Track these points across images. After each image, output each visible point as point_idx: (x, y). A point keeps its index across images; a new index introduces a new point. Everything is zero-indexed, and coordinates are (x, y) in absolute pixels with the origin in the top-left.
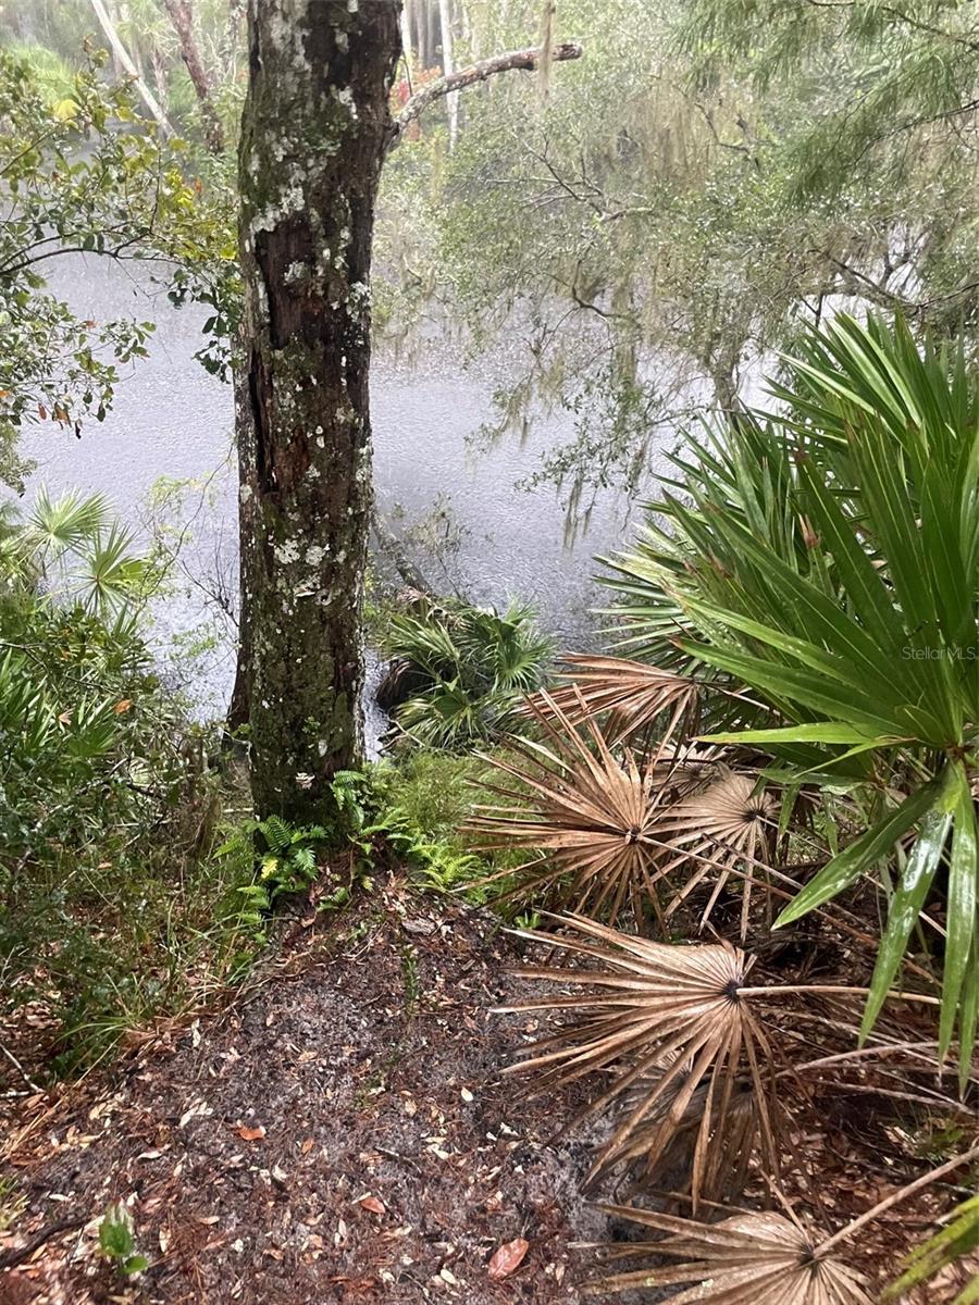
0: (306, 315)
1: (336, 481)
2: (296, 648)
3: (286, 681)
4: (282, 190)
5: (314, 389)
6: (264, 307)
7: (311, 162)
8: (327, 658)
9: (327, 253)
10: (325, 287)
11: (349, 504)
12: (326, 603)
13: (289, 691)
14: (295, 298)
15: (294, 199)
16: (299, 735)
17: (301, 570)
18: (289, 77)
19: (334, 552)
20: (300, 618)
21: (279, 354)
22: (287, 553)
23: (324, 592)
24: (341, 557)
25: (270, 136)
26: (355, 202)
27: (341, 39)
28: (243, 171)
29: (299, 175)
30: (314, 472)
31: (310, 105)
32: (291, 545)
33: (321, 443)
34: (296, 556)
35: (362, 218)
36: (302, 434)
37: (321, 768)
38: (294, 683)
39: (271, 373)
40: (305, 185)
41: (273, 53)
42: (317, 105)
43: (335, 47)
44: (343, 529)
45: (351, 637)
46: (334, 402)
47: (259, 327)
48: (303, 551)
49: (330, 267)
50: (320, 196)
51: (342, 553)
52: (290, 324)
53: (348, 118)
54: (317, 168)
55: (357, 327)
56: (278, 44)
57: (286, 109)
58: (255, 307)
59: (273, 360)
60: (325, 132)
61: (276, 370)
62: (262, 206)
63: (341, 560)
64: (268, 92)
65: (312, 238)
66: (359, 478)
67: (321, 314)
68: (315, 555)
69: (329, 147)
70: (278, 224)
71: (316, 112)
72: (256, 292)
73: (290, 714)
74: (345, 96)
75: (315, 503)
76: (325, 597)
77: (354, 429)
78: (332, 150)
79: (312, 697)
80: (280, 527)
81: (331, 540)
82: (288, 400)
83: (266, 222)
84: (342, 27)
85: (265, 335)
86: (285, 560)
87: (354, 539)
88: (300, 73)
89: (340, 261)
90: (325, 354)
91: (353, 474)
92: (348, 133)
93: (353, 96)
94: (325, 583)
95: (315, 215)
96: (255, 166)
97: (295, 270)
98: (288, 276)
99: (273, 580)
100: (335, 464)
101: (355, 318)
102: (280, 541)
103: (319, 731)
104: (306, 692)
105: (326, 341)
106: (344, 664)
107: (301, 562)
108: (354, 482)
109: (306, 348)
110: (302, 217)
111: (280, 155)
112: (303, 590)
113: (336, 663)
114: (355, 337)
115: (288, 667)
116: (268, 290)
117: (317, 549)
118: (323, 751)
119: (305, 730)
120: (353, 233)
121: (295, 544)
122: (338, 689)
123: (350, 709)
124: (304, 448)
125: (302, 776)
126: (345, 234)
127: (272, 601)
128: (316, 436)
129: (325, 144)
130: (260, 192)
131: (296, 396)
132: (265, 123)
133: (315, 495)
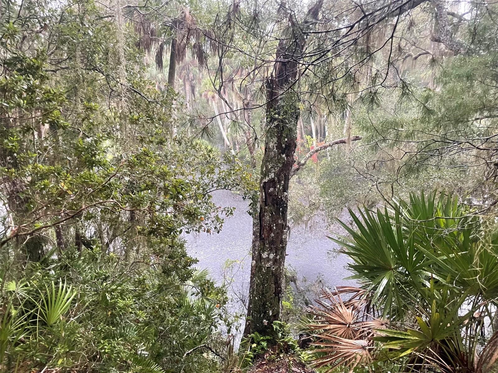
0: (273, 199)
1: (278, 237)
2: (266, 282)
3: (262, 291)
4: (270, 174)
5: (274, 215)
6: (264, 197)
7: (276, 168)
8: (273, 286)
9: (278, 186)
10: (278, 193)
11: (281, 243)
12: (274, 269)
13: (263, 294)
14: (271, 195)
15: (272, 175)
16: (265, 308)
17: (268, 260)
18: (273, 153)
19: (276, 256)
20: (267, 273)
21: (266, 207)
22: (265, 255)
23: (273, 266)
24: (278, 257)
25: (268, 164)
26: (285, 176)
27: (283, 146)
28: (262, 170)
29: (274, 171)
30: (272, 235)
31: (276, 158)
32: (266, 253)
33: (275, 228)
34: (267, 256)
35: (287, 179)
36: (270, 225)
37: (270, 319)
38: (264, 292)
39: (264, 212)
40: (275, 173)
41: (270, 149)
42: (278, 158)
43: (282, 147)
44: (279, 250)
45: (280, 280)
46: (278, 218)
47: (263, 202)
48: (269, 255)
49: (279, 189)
50: (278, 175)
51: (278, 256)
52: (269, 201)
53: (284, 160)
54: (277, 169)
55: (284, 202)
56: (271, 147)
57: (271, 159)
58: (262, 197)
59: (265, 209)
60: (279, 163)
61: (266, 211)
62: (265, 177)
63: (278, 258)
64: (268, 156)
65: (275, 183)
66: (283, 237)
67: (276, 199)
68: (272, 256)
69: (280, 165)
70: (268, 180)
71: (278, 159)
72: (262, 194)
73: (263, 301)
74: (284, 156)
75: (272, 243)
76: (273, 268)
77: (283, 225)
78: (281, 166)
79: (269, 297)
80: (264, 248)
81: (276, 252)
82: (268, 218)
83: (266, 180)
84: (284, 144)
85: (264, 204)
86: (264, 257)
87: (281, 253)
88: (275, 152)
89: (281, 187)
90: (277, 207)
91: (282, 236)
92: (284, 163)
93: (286, 156)
94: (274, 264)
95: (276, 179)
96: (264, 169)
97: (271, 189)
98: (270, 191)
99: (261, 263)
100: (278, 233)
101: (284, 200)
102: (263, 252)
103: (270, 307)
104: (267, 295)
105: (277, 205)
106: (278, 288)
107: (268, 257)
108: (282, 238)
109: (273, 206)
110: (274, 179)
111: (270, 167)
112: (268, 265)
113: (276, 287)
114: (284, 204)
115: (263, 287)
116: (265, 194)
117: (272, 254)
118: (271, 314)
119: (266, 306)
120: (285, 182)
121: (267, 253)
122: (276, 295)
123: (279, 302)
124: (271, 229)
125: (265, 321)
126: (283, 182)
127: (260, 268)
128: (273, 226)
129: (279, 165)
130: (265, 174)
131: (270, 217)
132: (267, 161)
133: (273, 240)
